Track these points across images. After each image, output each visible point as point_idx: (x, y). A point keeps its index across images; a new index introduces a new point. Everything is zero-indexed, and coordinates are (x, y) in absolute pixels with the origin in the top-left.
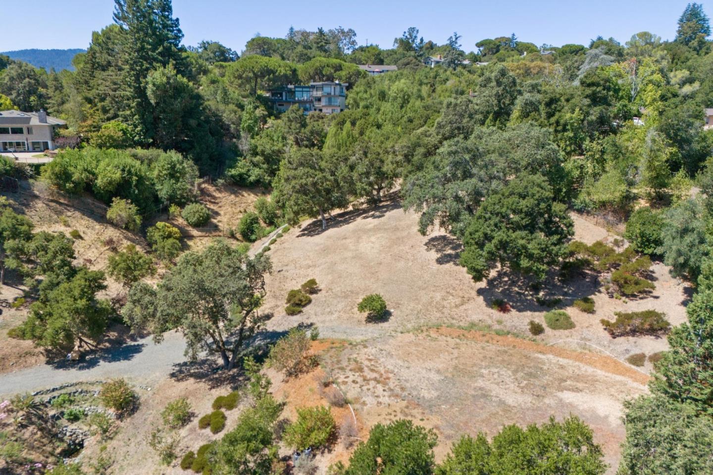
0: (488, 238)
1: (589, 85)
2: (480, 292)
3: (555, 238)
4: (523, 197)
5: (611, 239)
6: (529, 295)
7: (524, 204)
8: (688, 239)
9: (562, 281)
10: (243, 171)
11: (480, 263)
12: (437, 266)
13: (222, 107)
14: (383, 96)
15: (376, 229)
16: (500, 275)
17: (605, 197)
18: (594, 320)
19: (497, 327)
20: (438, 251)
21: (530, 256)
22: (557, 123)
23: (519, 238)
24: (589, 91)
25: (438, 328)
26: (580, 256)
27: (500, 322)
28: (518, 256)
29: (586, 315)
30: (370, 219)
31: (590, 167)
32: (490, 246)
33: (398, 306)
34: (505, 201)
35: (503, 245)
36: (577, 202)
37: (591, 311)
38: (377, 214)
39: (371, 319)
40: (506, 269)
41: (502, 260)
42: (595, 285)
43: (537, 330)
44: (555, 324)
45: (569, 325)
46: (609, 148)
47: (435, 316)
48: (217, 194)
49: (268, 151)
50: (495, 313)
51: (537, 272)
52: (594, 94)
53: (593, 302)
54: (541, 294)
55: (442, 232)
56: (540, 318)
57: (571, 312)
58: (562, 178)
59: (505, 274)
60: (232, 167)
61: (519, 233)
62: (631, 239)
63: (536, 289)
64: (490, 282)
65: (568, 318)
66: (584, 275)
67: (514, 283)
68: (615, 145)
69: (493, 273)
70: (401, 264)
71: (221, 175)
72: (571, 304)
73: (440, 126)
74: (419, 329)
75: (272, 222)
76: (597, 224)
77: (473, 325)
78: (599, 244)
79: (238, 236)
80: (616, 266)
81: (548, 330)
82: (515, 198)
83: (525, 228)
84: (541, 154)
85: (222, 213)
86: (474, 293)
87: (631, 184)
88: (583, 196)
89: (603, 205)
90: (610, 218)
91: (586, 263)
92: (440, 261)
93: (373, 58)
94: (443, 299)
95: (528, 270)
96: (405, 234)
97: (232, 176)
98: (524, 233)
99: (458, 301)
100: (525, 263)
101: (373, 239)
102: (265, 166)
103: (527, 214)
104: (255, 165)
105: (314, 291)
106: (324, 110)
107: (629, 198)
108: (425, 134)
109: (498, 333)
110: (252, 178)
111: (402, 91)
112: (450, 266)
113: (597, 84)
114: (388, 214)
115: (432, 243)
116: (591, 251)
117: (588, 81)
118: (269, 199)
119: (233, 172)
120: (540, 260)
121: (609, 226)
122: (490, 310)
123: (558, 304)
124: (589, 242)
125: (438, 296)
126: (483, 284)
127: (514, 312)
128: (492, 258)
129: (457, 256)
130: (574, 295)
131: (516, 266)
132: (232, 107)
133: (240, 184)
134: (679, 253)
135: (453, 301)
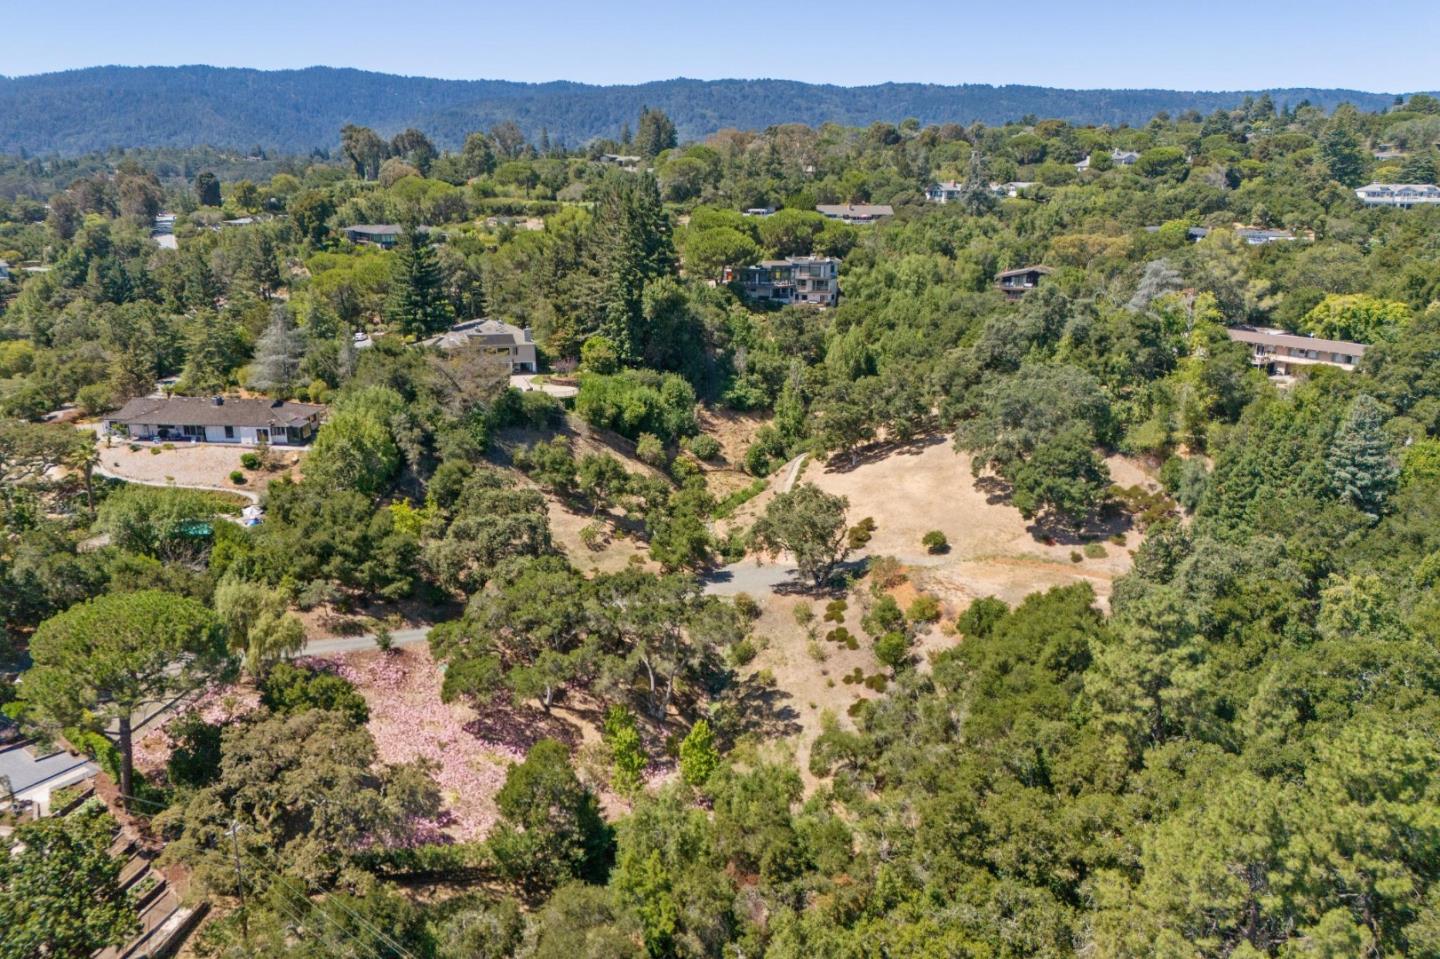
0: (1038, 483)
1: (1138, 327)
2: (1029, 529)
3: (1093, 484)
4: (1069, 449)
5: (1147, 483)
6: (1071, 531)
7: (1069, 456)
8: (1197, 487)
9: (1102, 521)
10: (742, 393)
11: (1031, 504)
12: (987, 507)
13: (701, 309)
14: (890, 280)
15: (918, 468)
16: (1047, 514)
17: (1145, 443)
18: (1124, 551)
19: (1044, 556)
20: (987, 492)
21: (1073, 499)
22: (1106, 364)
23: (1063, 483)
24: (1138, 333)
25: (994, 558)
26: (1117, 499)
27: (1046, 553)
28: (1062, 499)
29: (1118, 548)
30: (907, 456)
31: (1136, 410)
32: (1039, 491)
33: (956, 541)
34: (1052, 451)
35: (1050, 489)
36: (1122, 445)
37: (1122, 544)
38: (914, 449)
39: (933, 551)
40: (1053, 509)
41: (1049, 502)
42: (1129, 523)
43: (1077, 558)
44: (1092, 555)
45: (1103, 554)
46: (1156, 394)
47: (989, 549)
48: (715, 422)
49: (769, 369)
50: (1042, 547)
51: (1078, 512)
52: (1143, 336)
53: (1124, 537)
54: (1082, 531)
55: (993, 474)
56: (1080, 549)
57: (1107, 545)
58: (1107, 422)
59: (1052, 514)
60: (727, 388)
61: (1064, 479)
62: (1164, 483)
63: (1078, 526)
64: (1038, 521)
65: (1102, 550)
66: (1121, 515)
67: (1059, 522)
68: (1160, 390)
69: (1041, 513)
70: (952, 505)
71: (717, 398)
72: (1106, 539)
73: (980, 350)
74: (978, 559)
75: (780, 453)
76: (1139, 467)
77: (1023, 556)
78: (1135, 488)
79: (747, 469)
80: (1148, 507)
81: (1086, 559)
82: (1060, 450)
83: (1069, 475)
84: (1087, 400)
85: (724, 443)
86: (1024, 531)
87: (1172, 429)
88: (1128, 440)
89: (1146, 450)
90: (1152, 462)
91: (1123, 505)
92: (991, 501)
93: (854, 190)
94: (997, 535)
95: (1071, 510)
96: (950, 473)
97: (730, 400)
98: (1067, 479)
99: (1009, 537)
100: (1067, 504)
101: (917, 478)
102: (764, 386)
103: (1072, 464)
104: (754, 385)
105: (872, 528)
106: (810, 297)
107: (1170, 443)
108: (963, 359)
109: (1045, 561)
110: (751, 402)
111: (916, 272)
112: (999, 507)
113: (1145, 327)
114: (926, 450)
115: (981, 483)
116: (1128, 494)
117: (1138, 323)
118: (770, 424)
119: (730, 395)
120: (1081, 502)
121: (1149, 470)
122: (1038, 544)
123: (1097, 539)
124: (1127, 486)
125: (991, 533)
126: (1031, 523)
127: (1058, 546)
128: (1040, 500)
129: (1008, 497)
130: (1111, 531)
131: (1060, 507)
132: (713, 309)
133: (738, 409)
134: (1189, 498)
135: (1005, 537)
